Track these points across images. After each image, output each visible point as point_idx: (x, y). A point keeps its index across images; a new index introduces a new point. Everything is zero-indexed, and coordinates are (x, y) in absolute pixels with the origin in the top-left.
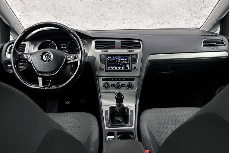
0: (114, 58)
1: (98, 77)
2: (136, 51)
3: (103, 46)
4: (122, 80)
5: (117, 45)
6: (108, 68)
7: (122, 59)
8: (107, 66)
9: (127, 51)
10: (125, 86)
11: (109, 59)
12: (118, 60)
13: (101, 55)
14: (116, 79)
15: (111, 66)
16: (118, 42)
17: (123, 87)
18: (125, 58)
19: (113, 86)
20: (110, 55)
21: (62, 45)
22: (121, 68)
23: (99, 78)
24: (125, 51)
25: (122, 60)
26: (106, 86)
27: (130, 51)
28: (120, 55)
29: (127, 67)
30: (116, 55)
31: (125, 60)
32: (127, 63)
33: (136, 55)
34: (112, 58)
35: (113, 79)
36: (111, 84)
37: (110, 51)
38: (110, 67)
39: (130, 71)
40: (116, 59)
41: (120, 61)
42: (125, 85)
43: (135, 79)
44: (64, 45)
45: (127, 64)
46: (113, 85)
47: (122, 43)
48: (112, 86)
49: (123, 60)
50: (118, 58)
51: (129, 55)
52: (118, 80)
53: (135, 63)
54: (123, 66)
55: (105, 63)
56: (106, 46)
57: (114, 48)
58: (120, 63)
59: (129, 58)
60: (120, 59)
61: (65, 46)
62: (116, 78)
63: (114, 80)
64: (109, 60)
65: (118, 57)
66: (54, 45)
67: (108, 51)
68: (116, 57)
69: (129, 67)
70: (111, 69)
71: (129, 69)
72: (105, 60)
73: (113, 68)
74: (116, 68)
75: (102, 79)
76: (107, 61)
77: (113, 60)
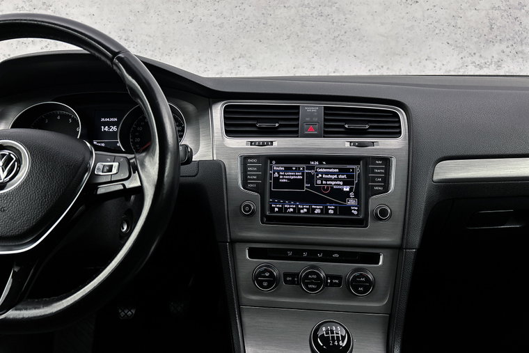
0: (298, 169)
1: (233, 242)
2: (384, 145)
3: (254, 126)
4: (328, 257)
5: (308, 119)
6: (272, 209)
7: (327, 173)
8: (268, 199)
9: (347, 145)
10: (338, 285)
11: (276, 175)
12: (311, 178)
13: (245, 159)
14: (305, 254)
15: (285, 199)
16: (311, 110)
17: (332, 285)
18: (342, 171)
19: (292, 282)
20: (280, 159)
21: (103, 120)
22: (325, 211)
23: (238, 246)
24: (342, 145)
25: (327, 180)
26: (266, 281)
27: (361, 145)
28: (321, 159)
29: (350, 207)
30: (305, 159)
31: (340, 180)
32: (346, 189)
33: (386, 161)
34: (287, 169)
35: (290, 254)
36: (286, 275)
37: (280, 145)
38: (279, 202)
39: (362, 223)
40: (303, 175)
41: (319, 182)
42: (339, 278)
43: (381, 257)
44: (112, 120)
45: (348, 193)
46: (293, 279)
47: (325, 114)
48: (286, 282)
49: (331, 177)
50: (312, 172)
51: (355, 160)
52: (312, 256)
53: (379, 192)
54: (331, 202)
55: (259, 189)
56: (264, 125)
57: (295, 134)
58: (318, 189)
59: (358, 169)
60: (322, 174)
62: (305, 251)
63: (297, 256)
65: (312, 168)
66: (73, 119)
67: (272, 142)
68: (304, 168)
69: (356, 208)
70: (286, 212)
71: (355, 213)
72: (263, 177)
73: (292, 210)
74: (303, 209)
75: (247, 251)
76: (270, 181)
77: (295, 177)
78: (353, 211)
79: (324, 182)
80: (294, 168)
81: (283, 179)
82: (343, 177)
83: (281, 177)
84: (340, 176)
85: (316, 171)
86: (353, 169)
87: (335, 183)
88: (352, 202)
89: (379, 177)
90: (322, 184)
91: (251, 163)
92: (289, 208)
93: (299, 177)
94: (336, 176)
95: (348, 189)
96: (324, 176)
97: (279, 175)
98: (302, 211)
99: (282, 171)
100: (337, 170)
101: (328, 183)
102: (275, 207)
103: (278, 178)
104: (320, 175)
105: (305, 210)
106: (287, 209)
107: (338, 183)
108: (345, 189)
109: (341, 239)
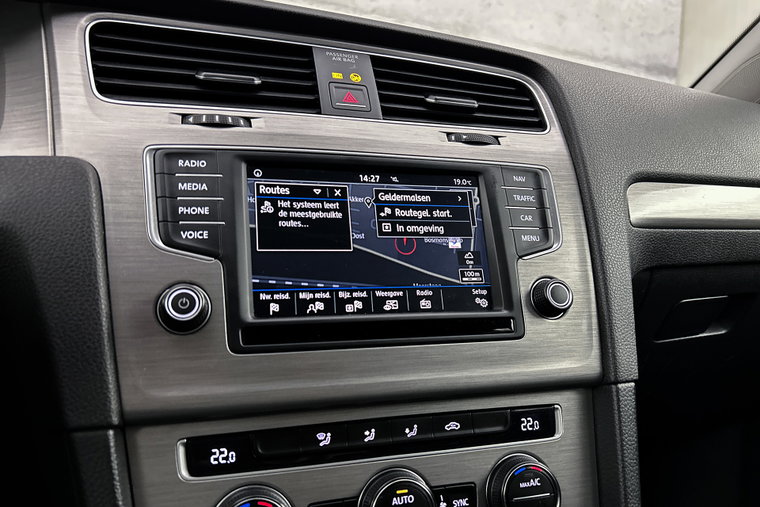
0: (327, 195)
1: (130, 424)
4: (433, 434)
5: (338, 77)
6: (261, 308)
7: (405, 206)
8: (247, 280)
9: (442, 139)
11: (267, 208)
13: (168, 158)
14: (369, 435)
15: (297, 276)
18: (439, 200)
20: (273, 164)
22: (410, 302)
23: (146, 440)
25: (407, 221)
29: (468, 289)
30: (348, 167)
31: (438, 222)
32: (455, 243)
34: (298, 194)
35: (324, 439)
37: (275, 127)
38: (280, 288)
40: (343, 208)
41: (387, 227)
42: (467, 490)
43: (559, 417)
45: (461, 253)
47: (377, 74)
49: (414, 216)
50: (368, 201)
51: (473, 174)
52: (390, 437)
53: (533, 249)
54: (423, 280)
55: (220, 247)
58: (387, 246)
60: (393, 205)
62: (368, 424)
63: (347, 443)
64: (269, 221)
65: (367, 190)
67: (248, 120)
68: (343, 191)
69: (485, 292)
70: (303, 313)
71: (484, 303)
72: (227, 211)
73: (320, 306)
74: (351, 301)
75: (181, 451)
76: (245, 227)
77: (321, 215)
78: (478, 300)
79: (400, 228)
80: (318, 191)
81: (288, 219)
82: (443, 214)
83: (282, 214)
84: (436, 213)
85: (377, 200)
86: (463, 195)
87: (426, 229)
88: (472, 277)
89: (527, 213)
90: (394, 232)
91: (188, 170)
92: (313, 301)
93: (332, 215)
94: (426, 213)
95: (458, 245)
96: (398, 212)
97: (277, 209)
98: (349, 308)
99: (284, 197)
100: (427, 198)
101: (411, 229)
102: (268, 302)
103: (274, 217)
104: (388, 211)
105: (358, 305)
106: (306, 303)
107: (433, 229)
108: (451, 245)
109: (466, 374)
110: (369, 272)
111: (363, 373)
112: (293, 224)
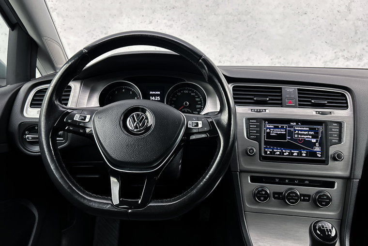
0: (282, 128)
2: (338, 114)
3: (252, 99)
4: (302, 183)
5: (288, 96)
6: (266, 152)
7: (301, 131)
8: (263, 146)
9: (314, 113)
10: (308, 200)
11: (268, 130)
12: (291, 133)
13: (248, 120)
14: (287, 181)
15: (274, 146)
16: (290, 91)
17: (304, 200)
18: (311, 129)
19: (278, 198)
20: (271, 121)
21: (151, 93)
22: (300, 154)
23: (243, 175)
24: (310, 113)
25: (301, 134)
26: (260, 196)
27: (323, 113)
28: (298, 121)
29: (316, 152)
30: (287, 121)
31: (310, 135)
32: (314, 141)
33: (340, 124)
34: (275, 127)
35: (277, 180)
36: (274, 193)
37: (271, 111)
38: (270, 148)
39: (324, 162)
40: (286, 131)
41: (296, 136)
42: (309, 196)
43: (336, 184)
44: (157, 93)
45: (315, 143)
46: (278, 196)
47: (299, 93)
48: (275, 198)
49: (304, 134)
50: (292, 129)
51: (320, 123)
52: (292, 182)
53: (336, 144)
54: (304, 149)
55: (258, 139)
56: (260, 99)
57: (281, 105)
58: (296, 140)
59: (321, 129)
60: (298, 130)
61: (157, 95)
62: (287, 179)
63: (282, 182)
64: (268, 133)
65: (292, 127)
66: (133, 92)
67: (265, 110)
68: (286, 127)
69: (320, 153)
70: (274, 154)
71: (320, 156)
72: (260, 132)
73: (278, 153)
74: (286, 152)
75: (249, 178)
76: (263, 135)
77: (280, 132)
78: (318, 155)
79: (300, 136)
80: (280, 127)
81: (272, 133)
82: (312, 133)
83: (271, 132)
84: (310, 133)
85: (294, 129)
86: (318, 128)
87: (306, 136)
88: (317, 149)
89: (335, 134)
90: (298, 137)
91: (252, 122)
92: (277, 152)
93: (283, 132)
94: (307, 133)
95: (315, 141)
96: (299, 132)
97: (270, 131)
98: (285, 154)
99: (272, 128)
100: (308, 129)
101: (302, 136)
102: (267, 151)
103: (270, 133)
104: (297, 132)
105: (287, 153)
106: (275, 152)
107: (308, 137)
108: (313, 141)
109: (311, 172)
110: (290, 146)
111: (285, 168)
112: (274, 134)
